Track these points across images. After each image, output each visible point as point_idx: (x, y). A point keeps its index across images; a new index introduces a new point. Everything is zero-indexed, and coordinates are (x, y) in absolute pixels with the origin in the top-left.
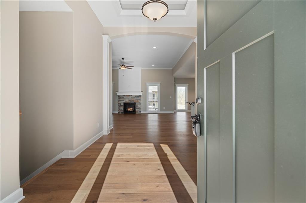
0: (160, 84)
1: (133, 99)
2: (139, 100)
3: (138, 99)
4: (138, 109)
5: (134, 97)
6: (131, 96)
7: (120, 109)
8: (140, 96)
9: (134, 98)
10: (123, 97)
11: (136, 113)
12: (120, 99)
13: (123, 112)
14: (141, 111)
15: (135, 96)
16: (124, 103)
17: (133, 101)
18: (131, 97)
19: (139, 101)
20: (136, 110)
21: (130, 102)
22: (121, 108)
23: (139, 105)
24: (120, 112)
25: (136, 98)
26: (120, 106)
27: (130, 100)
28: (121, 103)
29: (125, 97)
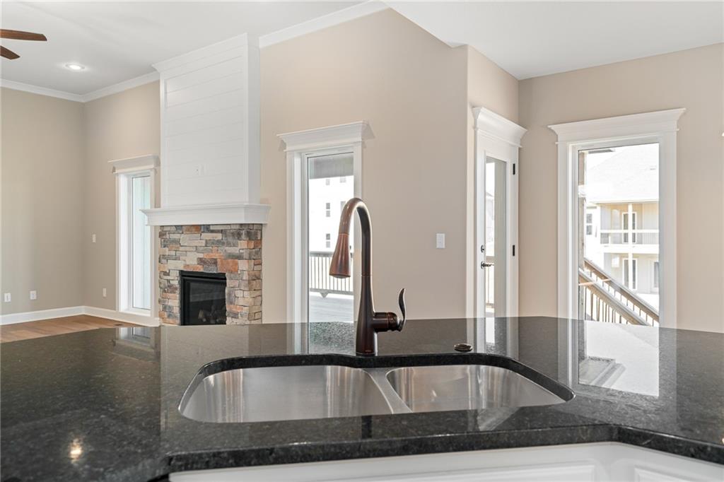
1: (214, 253)
2: (241, 257)
3: (236, 250)
5: (219, 236)
6: (207, 228)
7: (165, 308)
9: (219, 243)
10: (176, 236)
12: (167, 251)
15: (224, 233)
16: (182, 273)
17: (215, 262)
18: (208, 236)
19: (241, 265)
21: (201, 269)
22: (169, 303)
23: (239, 293)
25: (229, 244)
26: (165, 291)
27: (201, 256)
28: (168, 275)
29: (184, 238)
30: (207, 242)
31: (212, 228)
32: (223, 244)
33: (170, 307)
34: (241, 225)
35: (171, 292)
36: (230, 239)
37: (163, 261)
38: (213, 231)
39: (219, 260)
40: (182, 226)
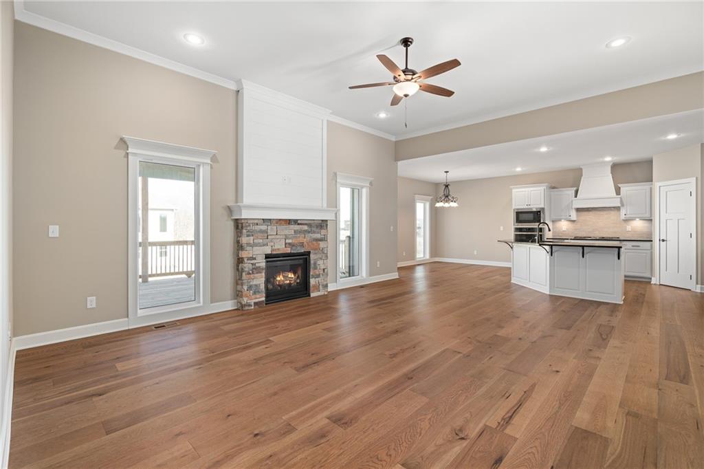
0: (371, 184)
1: (301, 239)
2: (321, 240)
3: (318, 236)
4: (318, 276)
5: (306, 228)
6: (296, 222)
7: (250, 288)
8: (323, 224)
9: (306, 231)
10: (264, 227)
11: (313, 295)
13: (264, 299)
14: (326, 286)
15: (309, 225)
16: (267, 256)
17: (302, 245)
18: (297, 227)
19: (322, 244)
20: (312, 281)
21: (288, 250)
22: (255, 282)
23: (320, 262)
24: (252, 302)
25: (314, 232)
26: (249, 274)
27: (290, 241)
28: (255, 259)
29: (272, 230)
30: (295, 232)
31: (299, 222)
32: (309, 232)
33: (256, 285)
34: (322, 220)
35: (257, 273)
36: (314, 229)
37: (248, 248)
38: (301, 224)
39: (305, 243)
40: (270, 220)
